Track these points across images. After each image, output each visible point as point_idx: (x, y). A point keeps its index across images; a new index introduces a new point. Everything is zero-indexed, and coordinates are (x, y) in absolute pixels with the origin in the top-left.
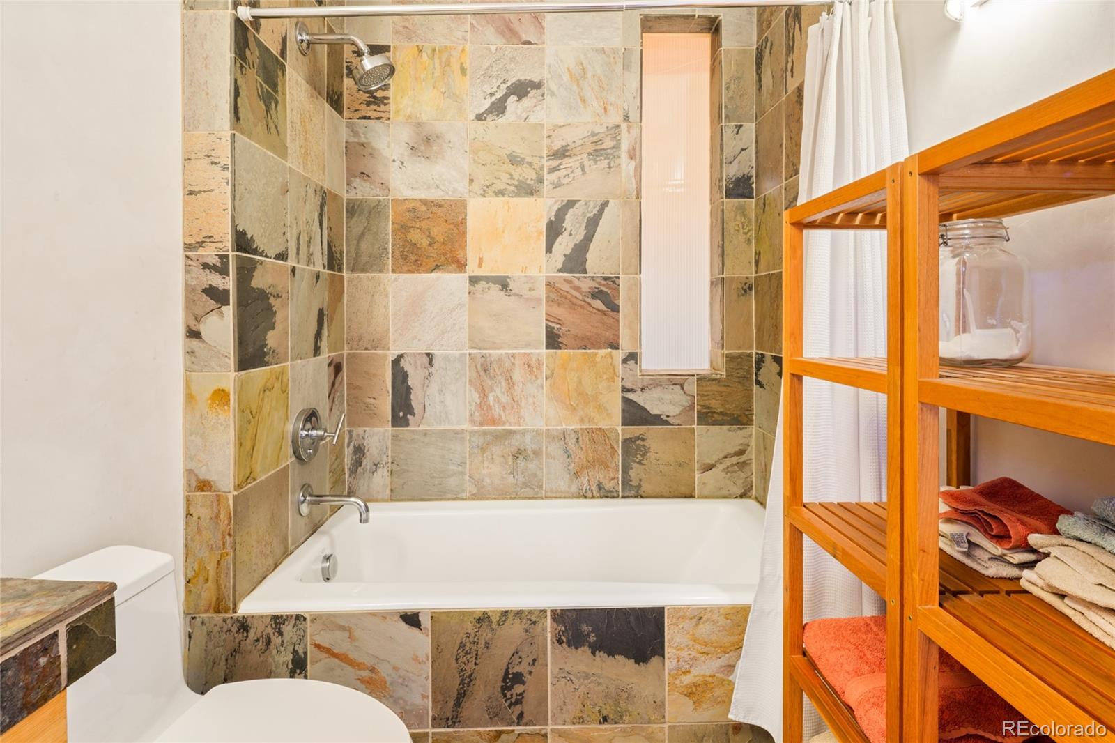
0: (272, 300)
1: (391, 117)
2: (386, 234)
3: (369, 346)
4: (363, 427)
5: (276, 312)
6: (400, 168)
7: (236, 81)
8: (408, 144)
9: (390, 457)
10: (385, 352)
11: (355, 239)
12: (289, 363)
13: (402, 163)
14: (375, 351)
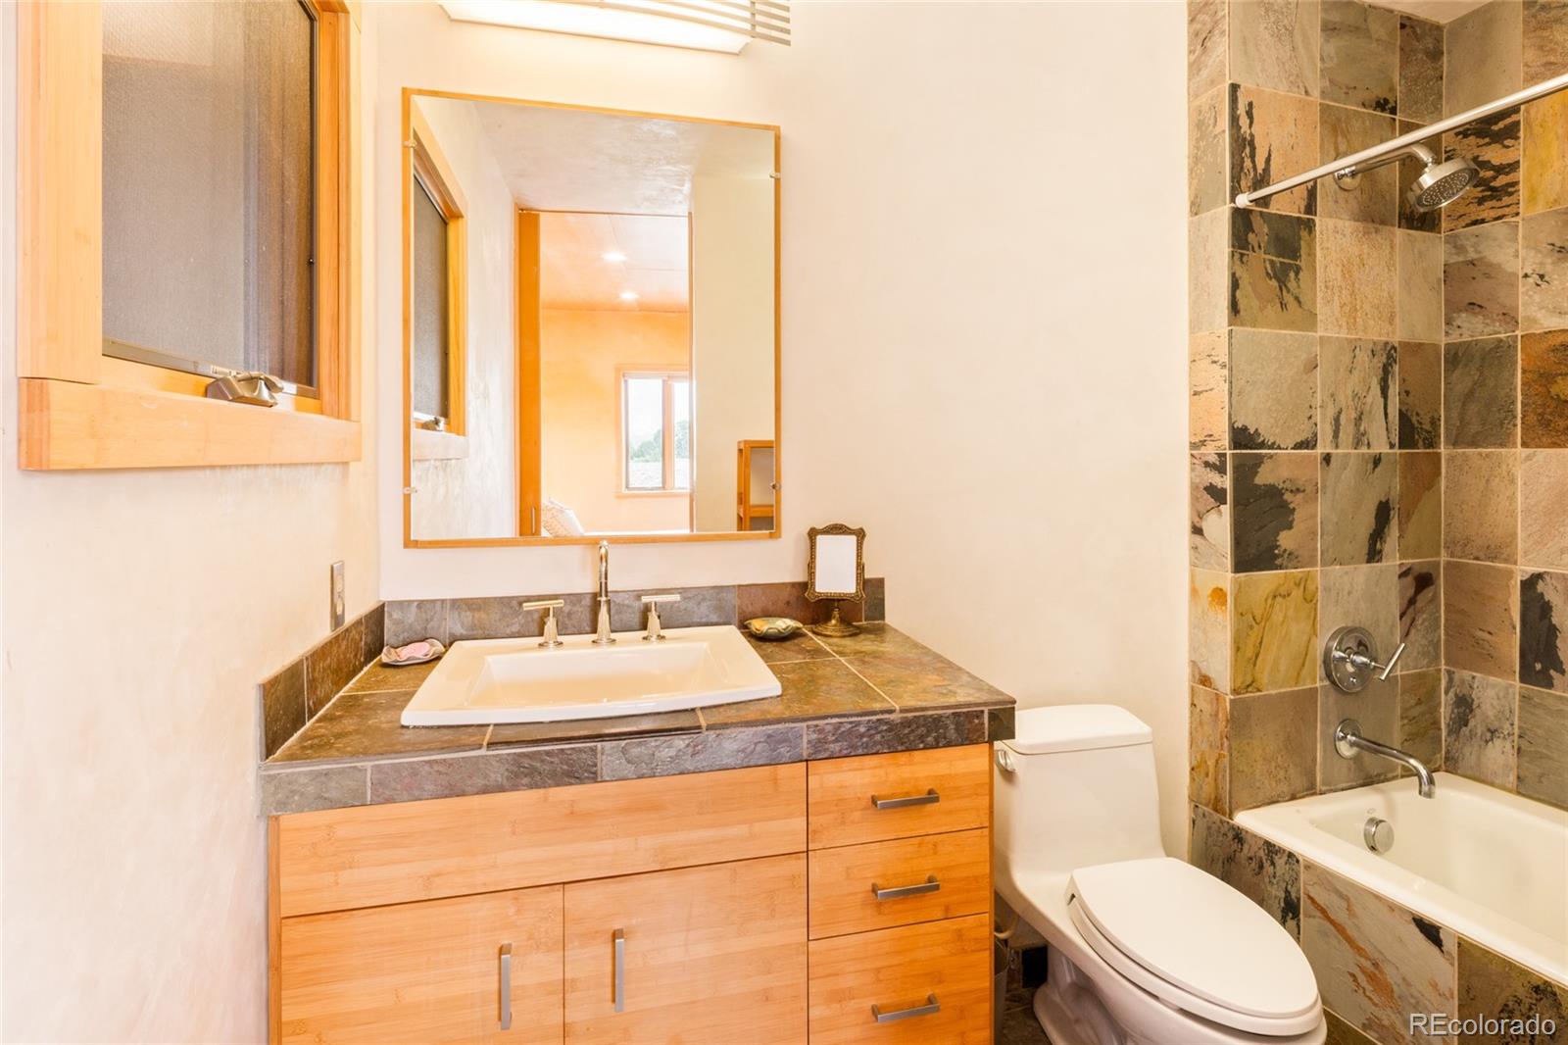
0: (1288, 496)
1: (1521, 211)
2: (1511, 389)
3: (1481, 555)
4: (1470, 670)
5: (1294, 509)
6: (1538, 285)
7: (1233, 275)
8: (1553, 245)
9: (1516, 727)
10: (1509, 566)
11: (1459, 400)
12: (1318, 569)
13: (1542, 277)
14: (1491, 564)
